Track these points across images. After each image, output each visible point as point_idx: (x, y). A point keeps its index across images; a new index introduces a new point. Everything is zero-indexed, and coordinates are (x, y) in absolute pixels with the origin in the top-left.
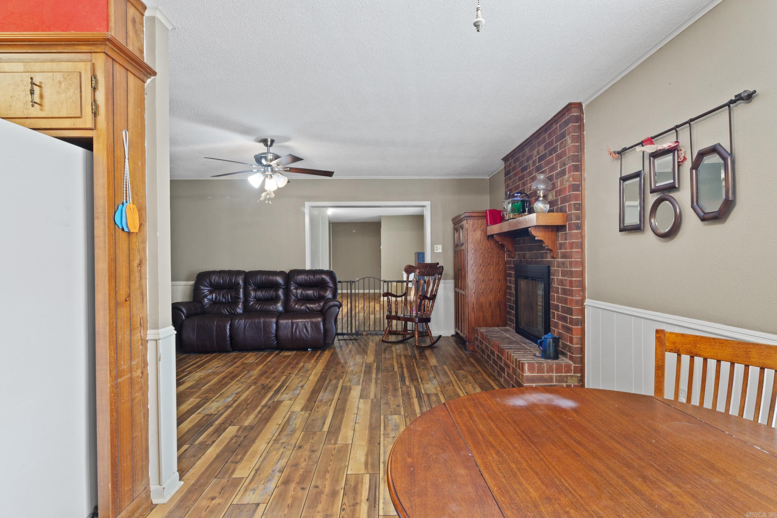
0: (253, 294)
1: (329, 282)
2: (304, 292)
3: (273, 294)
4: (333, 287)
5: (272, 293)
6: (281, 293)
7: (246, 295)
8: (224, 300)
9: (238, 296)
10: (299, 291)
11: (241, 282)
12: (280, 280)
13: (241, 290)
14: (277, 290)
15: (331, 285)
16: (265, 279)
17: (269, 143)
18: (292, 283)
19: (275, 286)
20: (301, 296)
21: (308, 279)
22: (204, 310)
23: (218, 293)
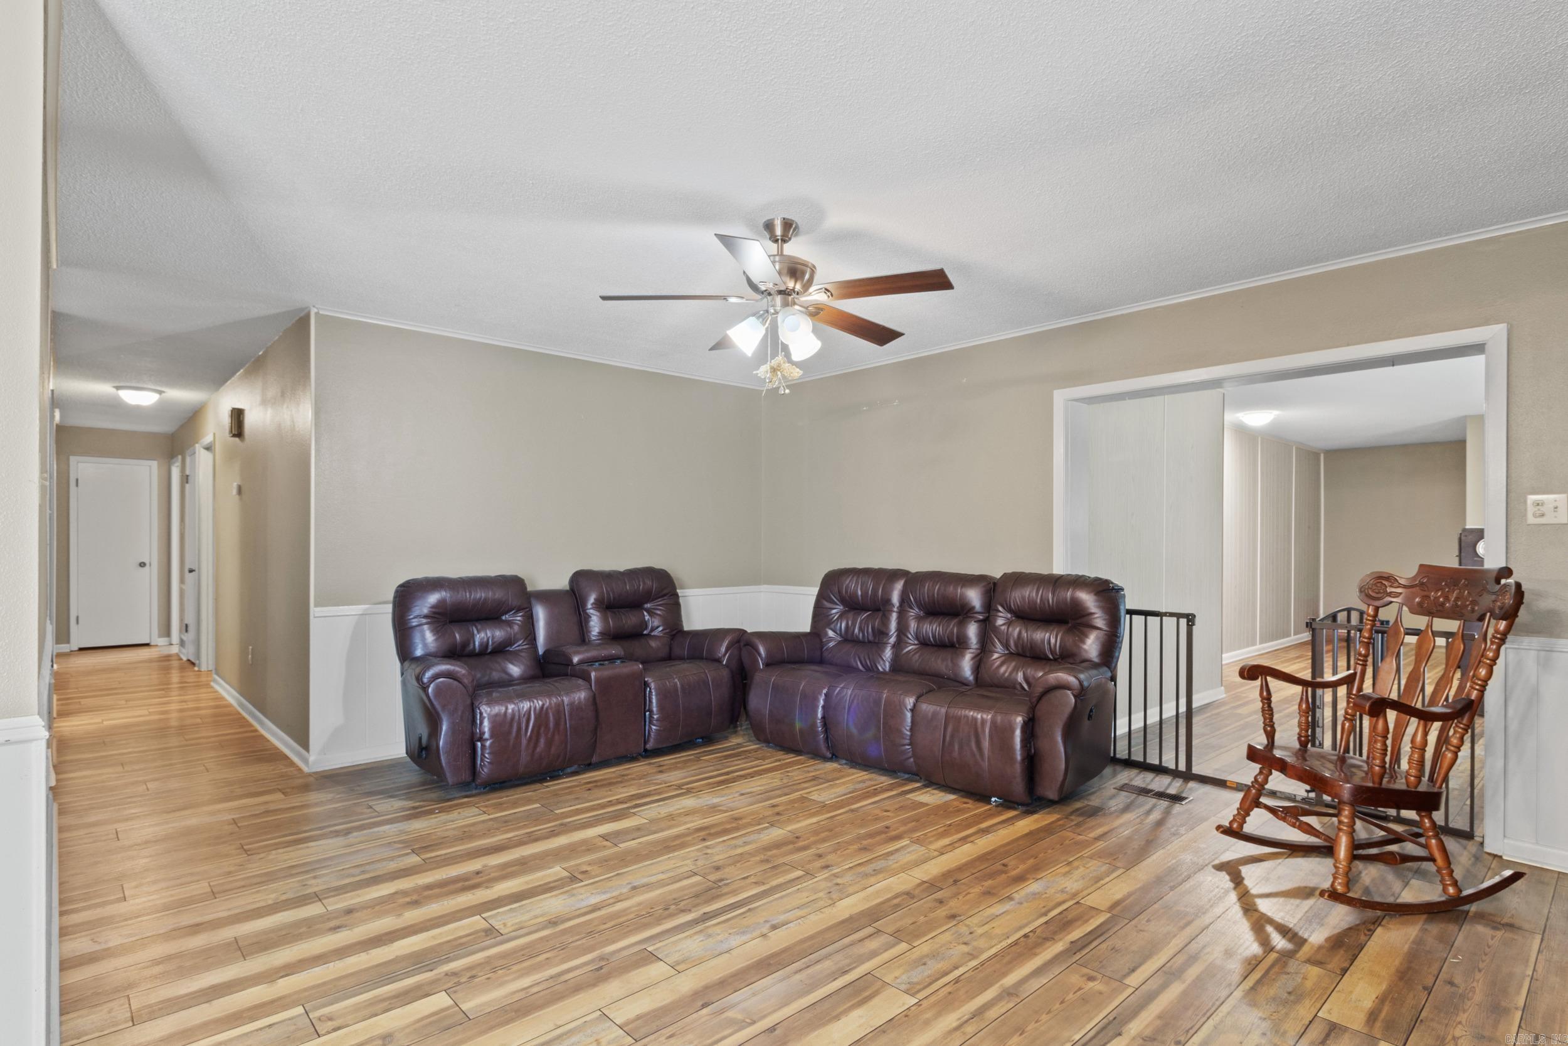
0: (913, 625)
1: (1094, 613)
2: (1024, 635)
3: (952, 633)
4: (1104, 628)
5: (952, 627)
6: (972, 631)
7: (902, 630)
8: (861, 635)
9: (884, 630)
10: (1015, 631)
11: (895, 598)
12: (974, 597)
13: (894, 616)
14: (962, 624)
15: (1100, 620)
16: (938, 595)
17: (779, 231)
18: (1000, 608)
19: (959, 612)
20: (1016, 645)
21: (1038, 601)
22: (822, 653)
23: (851, 618)
